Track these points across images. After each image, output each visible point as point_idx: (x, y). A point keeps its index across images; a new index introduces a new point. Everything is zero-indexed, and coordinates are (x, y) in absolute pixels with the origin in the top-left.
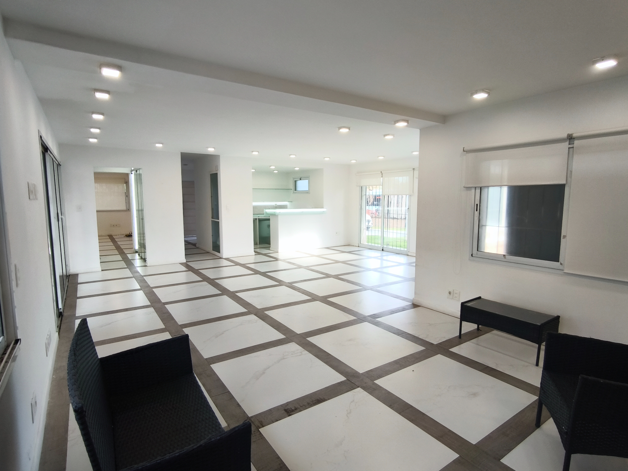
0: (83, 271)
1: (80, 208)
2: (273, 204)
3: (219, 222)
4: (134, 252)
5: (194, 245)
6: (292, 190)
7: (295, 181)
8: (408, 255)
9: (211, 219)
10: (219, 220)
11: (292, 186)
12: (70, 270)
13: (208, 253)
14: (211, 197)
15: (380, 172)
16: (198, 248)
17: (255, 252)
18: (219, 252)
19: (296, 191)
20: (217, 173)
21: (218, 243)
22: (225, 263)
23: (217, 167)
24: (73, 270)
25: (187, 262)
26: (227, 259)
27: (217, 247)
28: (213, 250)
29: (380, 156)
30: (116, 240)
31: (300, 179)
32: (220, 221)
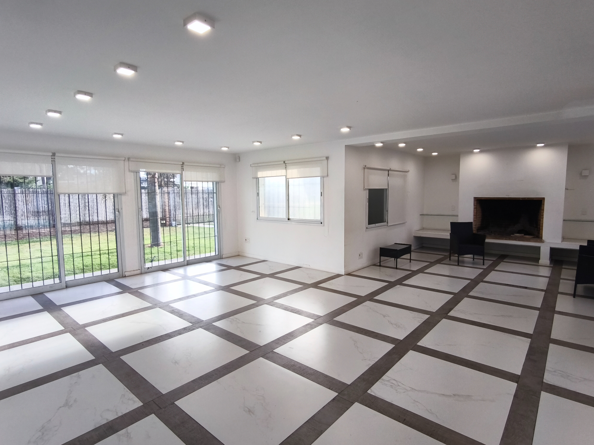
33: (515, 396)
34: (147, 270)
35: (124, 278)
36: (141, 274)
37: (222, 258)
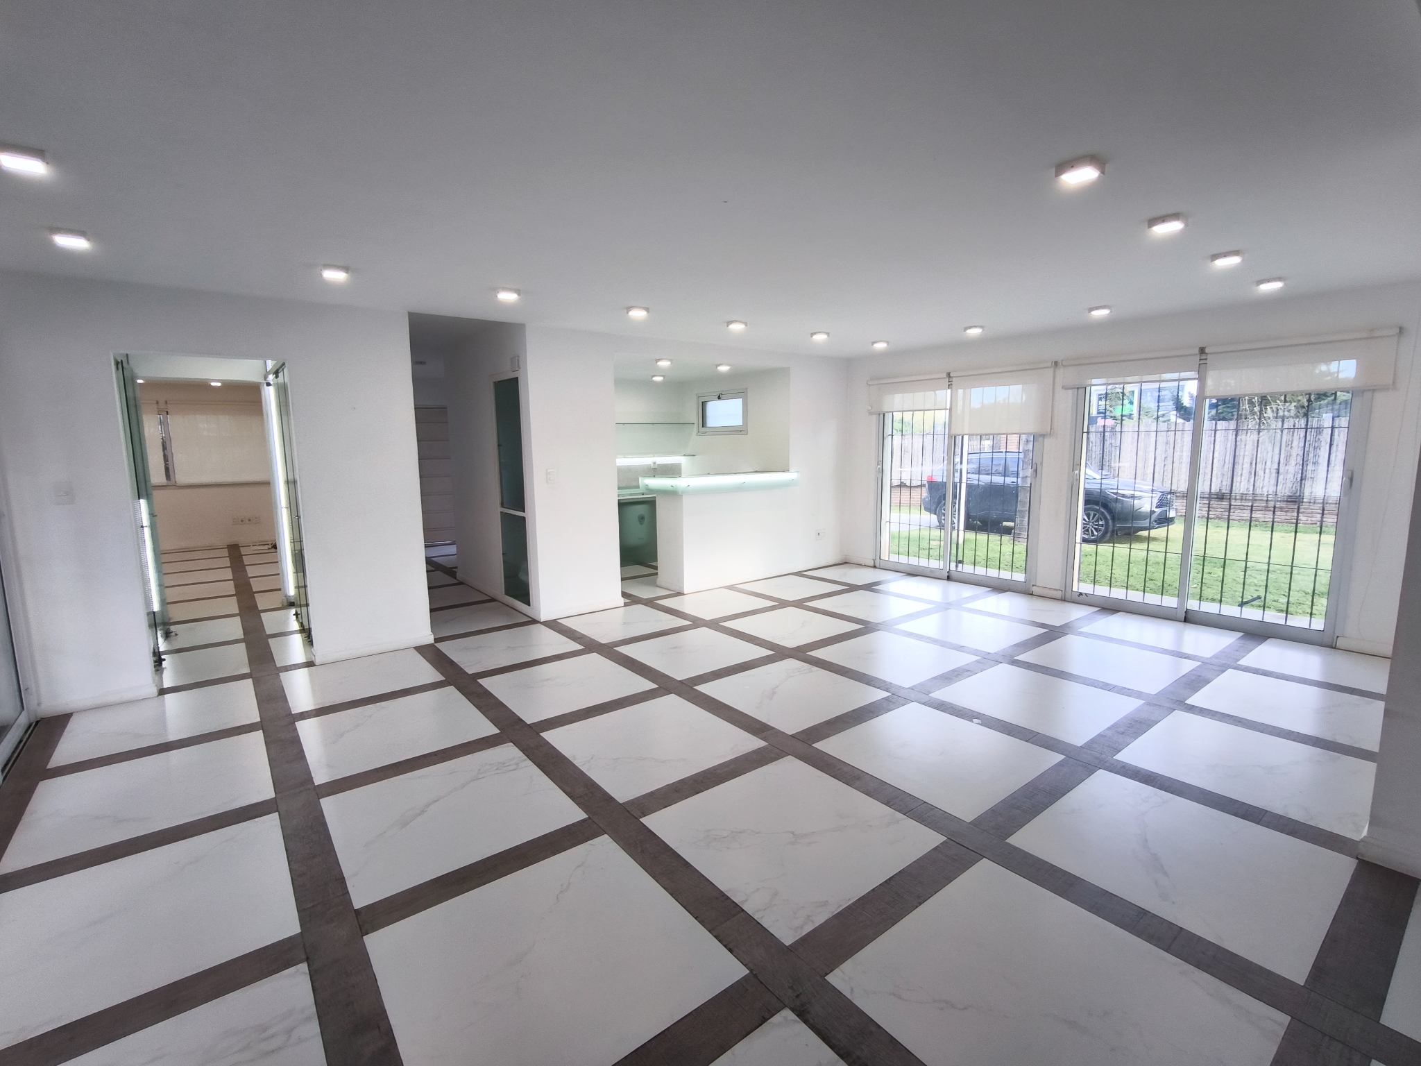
0: (88, 703)
1: (67, 494)
2: (648, 461)
3: (524, 519)
4: (285, 604)
5: (451, 572)
6: (696, 425)
7: (704, 404)
8: (1032, 594)
9: (500, 509)
10: (524, 511)
11: (694, 417)
12: (39, 704)
13: (493, 600)
14: (499, 446)
15: (945, 375)
16: (461, 583)
17: (624, 595)
18: (528, 604)
19: (704, 430)
20: (517, 379)
21: (521, 576)
22: (552, 643)
23: (517, 361)
24: (48, 702)
25: (436, 640)
26: (553, 625)
27: (519, 587)
28: (507, 593)
29: (970, 327)
30: (246, 560)
31: (719, 398)
32: (527, 515)
33: (341, 880)
34: (1075, 597)
35: (1030, 596)
36: (1063, 600)
37: (1335, 648)
